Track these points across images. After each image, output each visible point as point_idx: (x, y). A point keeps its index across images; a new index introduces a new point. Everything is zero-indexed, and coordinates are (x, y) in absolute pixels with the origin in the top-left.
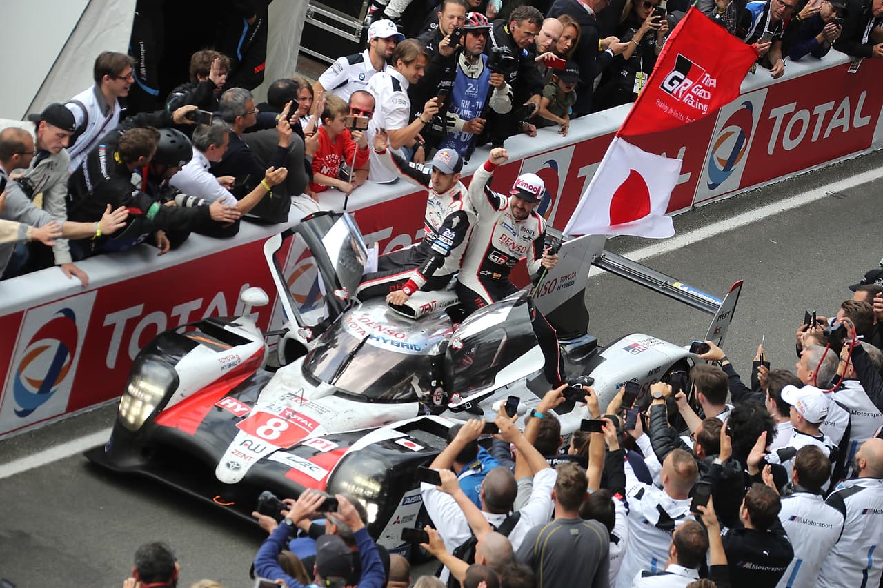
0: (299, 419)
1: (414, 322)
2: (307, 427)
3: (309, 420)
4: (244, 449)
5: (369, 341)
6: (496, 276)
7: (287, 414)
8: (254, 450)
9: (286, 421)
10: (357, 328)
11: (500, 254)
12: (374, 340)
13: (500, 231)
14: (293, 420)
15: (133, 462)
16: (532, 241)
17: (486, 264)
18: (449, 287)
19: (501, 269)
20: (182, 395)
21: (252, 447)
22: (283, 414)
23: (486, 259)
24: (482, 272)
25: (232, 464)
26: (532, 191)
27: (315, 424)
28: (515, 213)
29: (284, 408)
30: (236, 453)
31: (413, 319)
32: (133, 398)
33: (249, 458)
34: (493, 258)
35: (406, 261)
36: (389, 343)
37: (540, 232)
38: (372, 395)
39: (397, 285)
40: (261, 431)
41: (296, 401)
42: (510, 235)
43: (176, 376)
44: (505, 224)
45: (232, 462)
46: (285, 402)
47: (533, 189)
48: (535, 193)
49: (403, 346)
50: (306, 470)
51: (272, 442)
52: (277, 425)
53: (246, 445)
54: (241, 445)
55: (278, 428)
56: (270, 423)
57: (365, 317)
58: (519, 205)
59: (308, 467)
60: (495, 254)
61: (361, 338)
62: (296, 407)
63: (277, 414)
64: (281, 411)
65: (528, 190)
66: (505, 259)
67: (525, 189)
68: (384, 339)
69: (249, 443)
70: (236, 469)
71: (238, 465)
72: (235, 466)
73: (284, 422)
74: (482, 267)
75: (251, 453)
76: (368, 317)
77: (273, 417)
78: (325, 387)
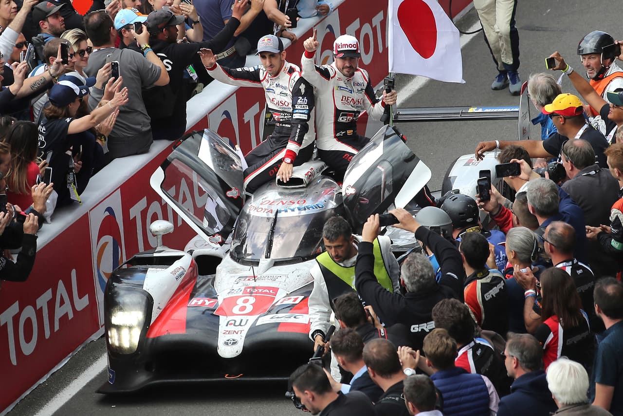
0: (260, 290)
1: (305, 189)
2: (270, 294)
3: (269, 288)
4: (231, 328)
5: (279, 215)
6: (349, 132)
7: (248, 291)
8: (240, 325)
9: (251, 296)
10: (263, 210)
11: (346, 113)
12: (283, 213)
13: (339, 95)
14: (256, 293)
15: (141, 379)
16: (364, 91)
17: (338, 127)
18: (314, 156)
19: (351, 125)
20: (159, 308)
21: (237, 324)
22: (245, 292)
23: (336, 123)
24: (338, 135)
25: (229, 342)
26: (353, 49)
27: (276, 290)
28: (346, 73)
29: (243, 288)
30: (227, 333)
31: (303, 187)
32: (118, 328)
33: (239, 332)
34: (342, 119)
35: (270, 149)
36: (296, 210)
37: (367, 81)
38: (304, 254)
39: (275, 168)
40: (236, 310)
41: (249, 280)
42: (347, 94)
43: (147, 294)
44: (340, 87)
45: (228, 340)
46: (240, 284)
47: (353, 46)
48: (355, 49)
49: (309, 209)
50: (292, 320)
51: (250, 314)
52: (246, 301)
53: (231, 324)
54: (227, 325)
55: (248, 303)
56: (240, 302)
57: (264, 201)
58: (347, 65)
59: (292, 318)
60: (343, 115)
61: (272, 216)
62: (252, 283)
63: (241, 294)
64: (242, 292)
65: (349, 49)
66: (351, 116)
67: (347, 49)
68: (290, 209)
69: (233, 322)
70: (234, 344)
71: (233, 340)
72: (232, 342)
73: (250, 297)
74: (336, 130)
75: (240, 328)
76: (267, 199)
77: (238, 297)
78: (264, 262)
